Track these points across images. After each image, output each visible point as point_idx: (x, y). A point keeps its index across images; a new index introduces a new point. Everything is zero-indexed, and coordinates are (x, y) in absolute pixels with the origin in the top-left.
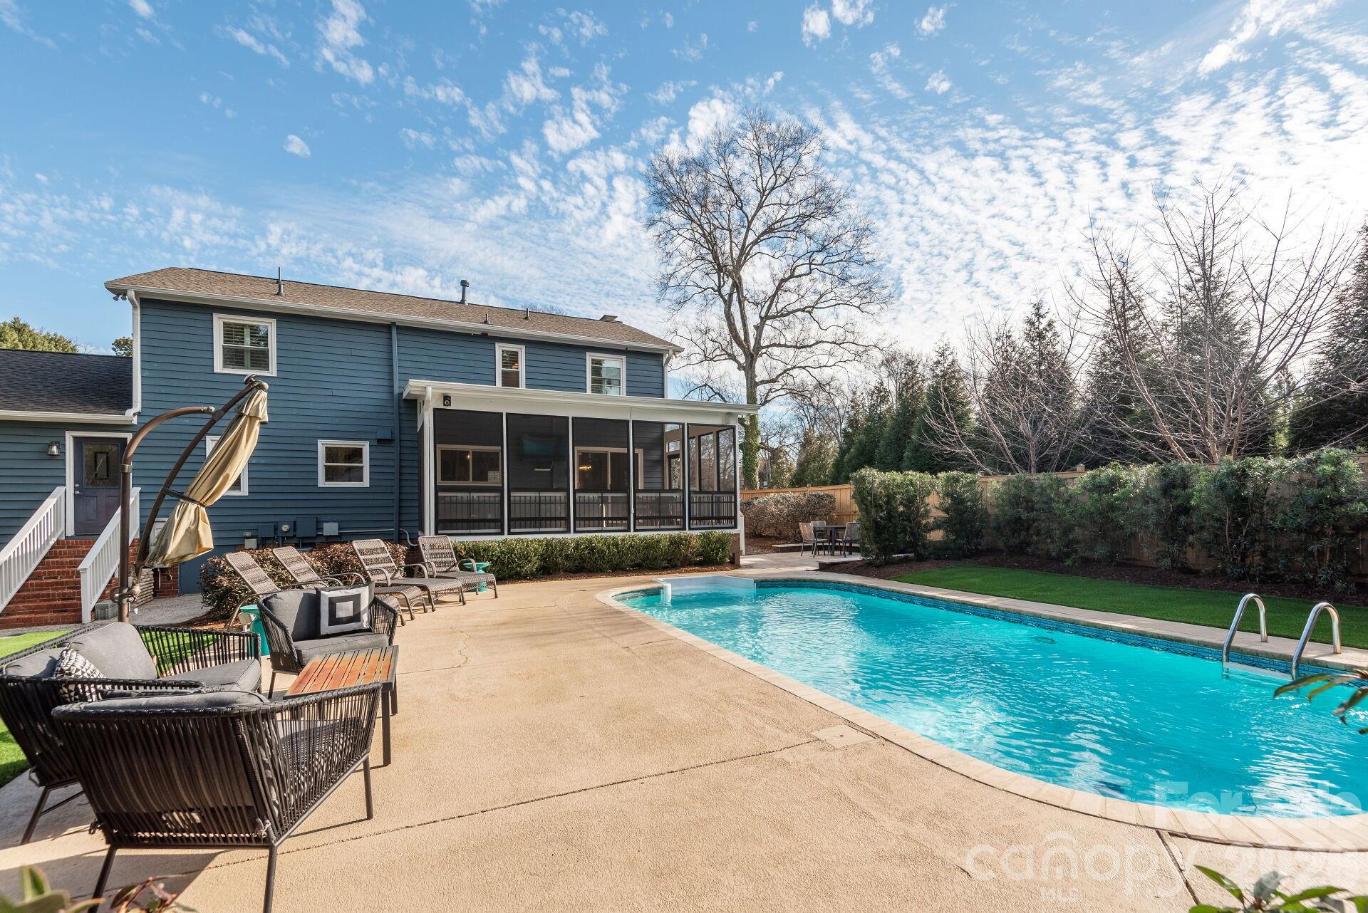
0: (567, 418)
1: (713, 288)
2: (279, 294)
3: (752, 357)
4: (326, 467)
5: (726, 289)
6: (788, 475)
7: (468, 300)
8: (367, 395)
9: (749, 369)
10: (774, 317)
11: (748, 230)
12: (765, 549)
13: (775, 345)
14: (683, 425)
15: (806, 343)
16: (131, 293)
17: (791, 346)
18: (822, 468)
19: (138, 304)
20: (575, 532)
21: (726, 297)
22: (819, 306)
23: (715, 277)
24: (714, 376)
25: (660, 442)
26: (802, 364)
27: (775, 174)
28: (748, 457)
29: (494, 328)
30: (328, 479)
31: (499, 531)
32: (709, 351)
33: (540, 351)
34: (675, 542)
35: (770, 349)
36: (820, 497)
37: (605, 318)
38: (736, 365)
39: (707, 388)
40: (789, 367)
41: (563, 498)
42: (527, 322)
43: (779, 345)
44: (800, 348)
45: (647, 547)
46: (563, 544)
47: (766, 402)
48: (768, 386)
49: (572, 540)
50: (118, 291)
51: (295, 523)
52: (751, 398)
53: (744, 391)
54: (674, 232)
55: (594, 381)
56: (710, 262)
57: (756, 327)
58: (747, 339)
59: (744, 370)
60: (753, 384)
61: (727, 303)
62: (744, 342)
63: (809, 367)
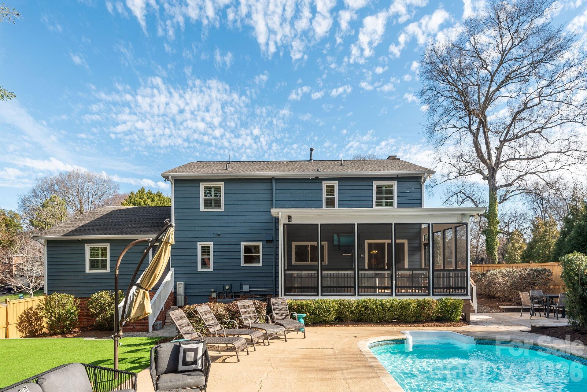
0: (354, 224)
1: (465, 127)
2: (226, 169)
3: (493, 171)
4: (245, 256)
5: (474, 127)
6: (520, 252)
7: (313, 158)
8: (262, 217)
9: (491, 178)
10: (511, 140)
11: (491, 83)
12: (493, 309)
13: (511, 159)
14: (429, 224)
15: (536, 155)
16: (170, 177)
17: (524, 159)
18: (547, 246)
19: (173, 182)
20: (359, 295)
21: (475, 131)
22: (548, 126)
23: (467, 119)
24: (467, 185)
25: (419, 235)
26: (533, 171)
27: (512, 38)
28: (489, 239)
29: (322, 173)
30: (245, 262)
31: (316, 294)
32: (462, 169)
33: (347, 184)
34: (420, 305)
35: (507, 163)
36: (539, 272)
37: (390, 158)
38: (482, 177)
39: (462, 194)
40: (523, 173)
41: (352, 275)
42: (341, 167)
43: (515, 159)
44: (531, 159)
45: (402, 308)
46: (350, 303)
47: (504, 200)
48: (506, 189)
49: (355, 301)
50: (166, 177)
51: (231, 285)
52: (493, 197)
53: (487, 193)
54: (439, 95)
55: (377, 198)
56: (464, 110)
57: (497, 149)
58: (490, 158)
59: (487, 179)
60: (494, 188)
61: (475, 135)
62: (487, 160)
63: (539, 172)
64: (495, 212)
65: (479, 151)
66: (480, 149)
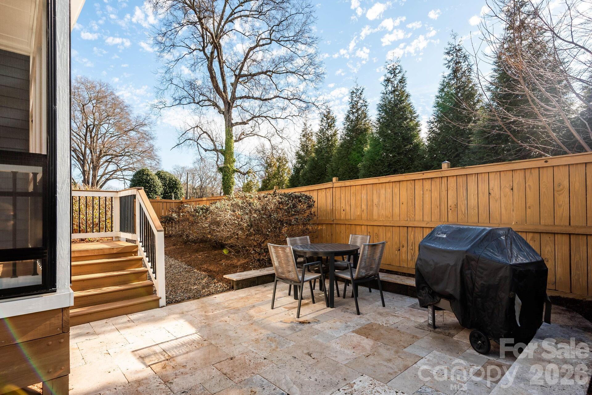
1: (199, 50)
3: (229, 105)
5: (208, 50)
9: (227, 113)
10: (245, 76)
13: (245, 97)
15: (267, 97)
17: (257, 99)
21: (209, 56)
26: (265, 115)
28: (226, 177)
35: (242, 100)
38: (218, 110)
39: (198, 128)
43: (249, 97)
44: (263, 100)
47: (240, 139)
48: (241, 126)
52: (229, 134)
53: (224, 129)
57: (232, 84)
58: (225, 91)
59: (223, 114)
60: (230, 124)
61: (210, 59)
62: (223, 93)
63: (270, 117)
64: (231, 149)
65: (214, 79)
66: (215, 77)
